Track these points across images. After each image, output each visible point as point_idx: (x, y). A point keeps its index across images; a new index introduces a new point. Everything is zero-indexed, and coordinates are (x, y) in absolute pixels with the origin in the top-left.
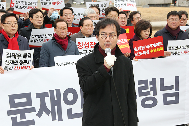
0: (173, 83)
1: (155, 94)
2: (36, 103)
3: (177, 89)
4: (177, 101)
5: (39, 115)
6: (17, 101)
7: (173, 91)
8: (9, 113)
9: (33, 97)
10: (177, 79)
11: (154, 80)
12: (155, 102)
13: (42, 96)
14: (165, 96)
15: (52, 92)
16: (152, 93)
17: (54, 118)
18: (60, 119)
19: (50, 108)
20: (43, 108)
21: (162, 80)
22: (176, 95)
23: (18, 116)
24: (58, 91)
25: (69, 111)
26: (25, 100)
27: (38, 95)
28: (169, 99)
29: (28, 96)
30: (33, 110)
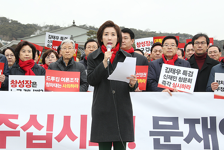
2: (184, 128)
6: (161, 123)
9: (181, 122)
13: (191, 122)
15: (205, 119)
20: (192, 135)
23: (162, 138)
24: (213, 119)
27: (186, 121)
29: (175, 120)
30: (181, 134)
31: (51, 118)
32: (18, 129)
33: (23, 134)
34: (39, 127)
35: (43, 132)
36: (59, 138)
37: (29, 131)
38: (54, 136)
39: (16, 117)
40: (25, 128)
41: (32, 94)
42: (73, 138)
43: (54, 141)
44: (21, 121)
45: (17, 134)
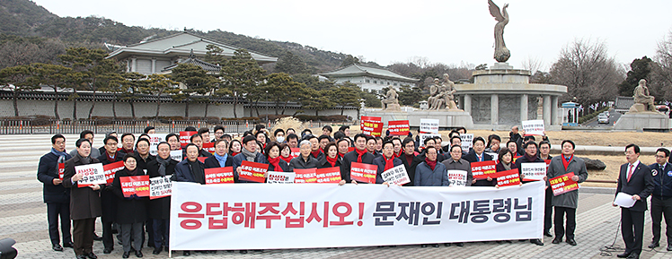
0: (527, 204)
1: (509, 211)
2: (398, 210)
3: (530, 208)
4: (529, 219)
5: (398, 219)
6: (382, 207)
7: (526, 210)
8: (375, 215)
9: (396, 205)
10: (530, 199)
11: (509, 199)
12: (508, 218)
13: (403, 206)
14: (518, 214)
15: (412, 203)
16: (506, 210)
17: (411, 223)
18: (416, 224)
19: (408, 214)
20: (403, 214)
21: (516, 200)
22: (529, 214)
23: (381, 218)
24: (418, 204)
25: (425, 219)
26: (389, 207)
27: (400, 205)
28: (521, 216)
29: (392, 204)
30: (395, 214)
31: (302, 204)
32: (280, 214)
33: (283, 218)
34: (295, 213)
35: (298, 216)
36: (309, 221)
37: (287, 215)
38: (305, 219)
39: (277, 205)
40: (284, 213)
41: (284, 185)
42: (319, 220)
43: (305, 222)
44: (281, 208)
45: (279, 218)
